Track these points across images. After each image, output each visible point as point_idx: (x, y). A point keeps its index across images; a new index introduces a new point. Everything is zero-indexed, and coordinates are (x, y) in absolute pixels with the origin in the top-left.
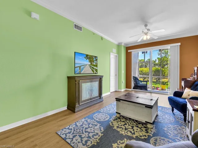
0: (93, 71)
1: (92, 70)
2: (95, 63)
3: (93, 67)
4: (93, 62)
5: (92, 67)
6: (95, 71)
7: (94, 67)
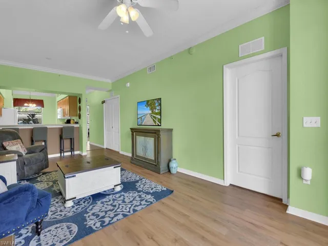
0: (155, 122)
1: (154, 120)
2: (158, 110)
3: (155, 115)
4: (155, 109)
5: (154, 117)
6: (157, 122)
7: (157, 116)
